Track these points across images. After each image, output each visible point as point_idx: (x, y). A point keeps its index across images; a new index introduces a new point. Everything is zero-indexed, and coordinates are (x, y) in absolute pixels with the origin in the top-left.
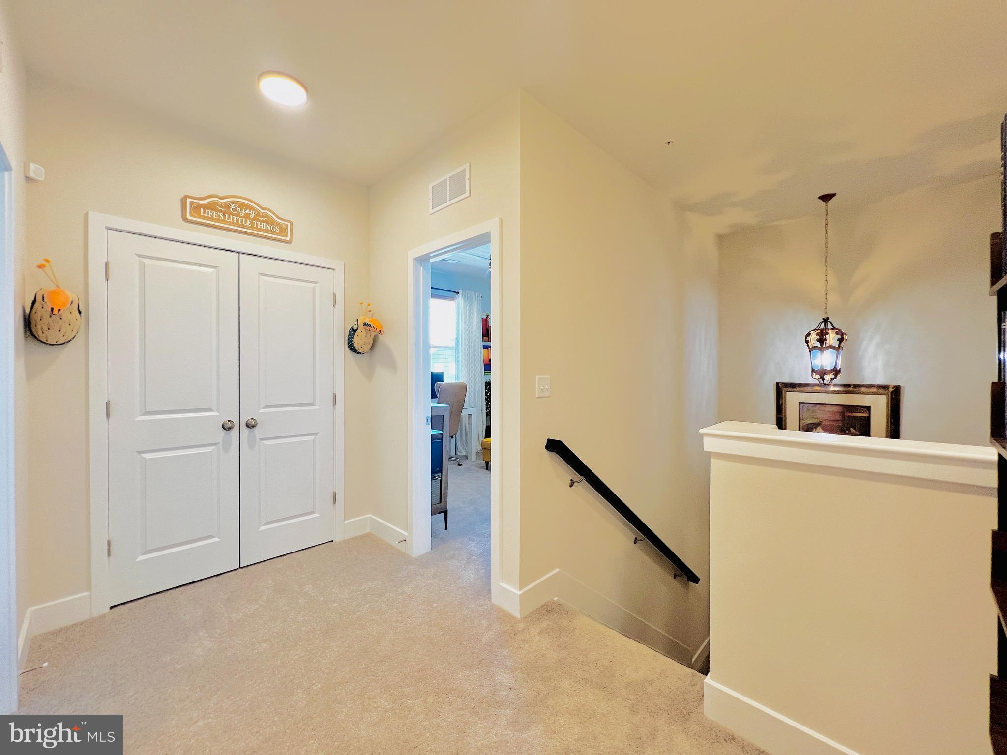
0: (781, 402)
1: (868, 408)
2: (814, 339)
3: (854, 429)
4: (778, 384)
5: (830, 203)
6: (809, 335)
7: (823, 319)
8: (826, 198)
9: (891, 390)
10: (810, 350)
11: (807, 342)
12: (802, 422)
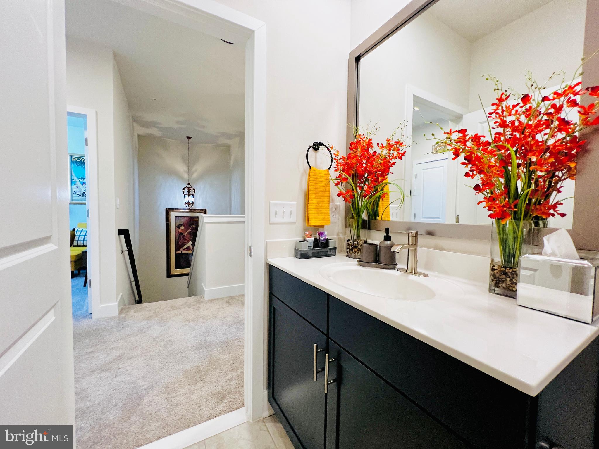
0: (168, 217)
1: (198, 217)
2: (186, 191)
3: (194, 225)
4: (167, 209)
5: (190, 140)
6: (184, 189)
7: (188, 184)
8: (189, 138)
9: (204, 210)
10: (185, 195)
11: (183, 192)
12: (176, 225)
